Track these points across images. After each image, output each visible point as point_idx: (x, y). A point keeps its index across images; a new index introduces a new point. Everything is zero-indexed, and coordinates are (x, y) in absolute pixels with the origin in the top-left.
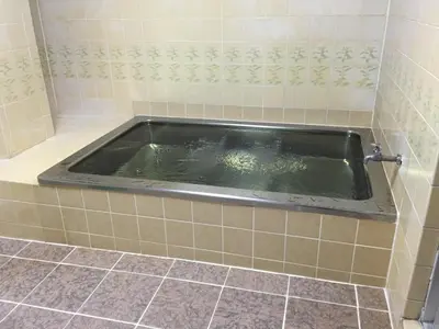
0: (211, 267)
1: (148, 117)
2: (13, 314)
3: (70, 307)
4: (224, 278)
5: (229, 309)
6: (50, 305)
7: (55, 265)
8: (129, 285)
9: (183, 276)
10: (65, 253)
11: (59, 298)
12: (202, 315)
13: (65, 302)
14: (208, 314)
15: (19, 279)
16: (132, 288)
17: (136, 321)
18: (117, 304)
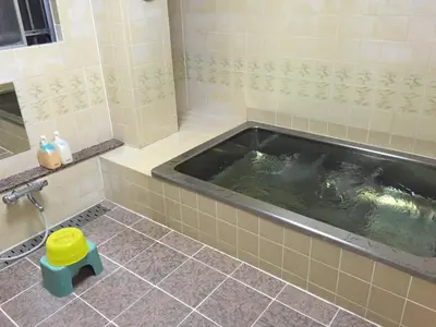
0: (271, 278)
1: (257, 124)
2: (115, 274)
3: (152, 280)
4: (277, 292)
5: (271, 322)
6: (141, 273)
7: (153, 241)
8: (199, 274)
9: (244, 279)
10: (163, 233)
11: (148, 271)
12: (246, 319)
13: (151, 274)
14: (252, 320)
15: (127, 246)
16: (201, 278)
17: (194, 306)
18: (185, 288)
